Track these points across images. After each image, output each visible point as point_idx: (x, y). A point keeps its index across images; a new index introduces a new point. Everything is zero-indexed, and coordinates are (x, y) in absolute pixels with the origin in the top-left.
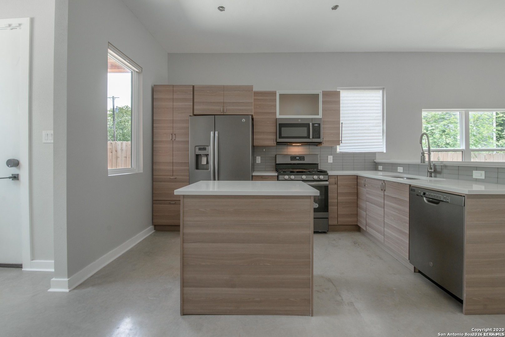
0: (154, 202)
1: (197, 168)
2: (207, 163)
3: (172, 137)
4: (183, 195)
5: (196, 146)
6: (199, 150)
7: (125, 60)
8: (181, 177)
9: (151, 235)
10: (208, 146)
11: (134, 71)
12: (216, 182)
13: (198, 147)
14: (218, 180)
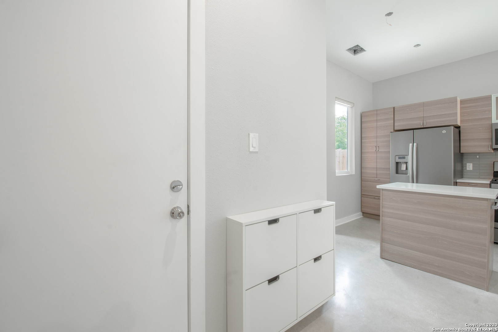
0: (362, 195)
1: (397, 172)
2: (407, 169)
3: (376, 149)
4: (382, 189)
5: (396, 156)
6: (399, 159)
7: (344, 103)
8: (384, 179)
9: (360, 218)
10: (407, 155)
11: (349, 107)
12: (415, 184)
13: (398, 157)
14: (417, 182)
